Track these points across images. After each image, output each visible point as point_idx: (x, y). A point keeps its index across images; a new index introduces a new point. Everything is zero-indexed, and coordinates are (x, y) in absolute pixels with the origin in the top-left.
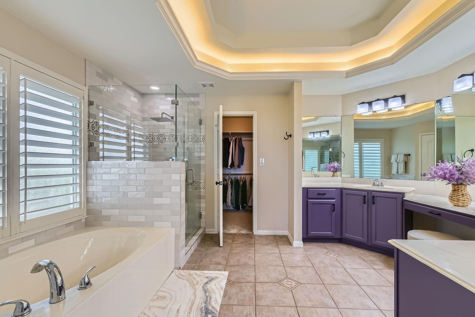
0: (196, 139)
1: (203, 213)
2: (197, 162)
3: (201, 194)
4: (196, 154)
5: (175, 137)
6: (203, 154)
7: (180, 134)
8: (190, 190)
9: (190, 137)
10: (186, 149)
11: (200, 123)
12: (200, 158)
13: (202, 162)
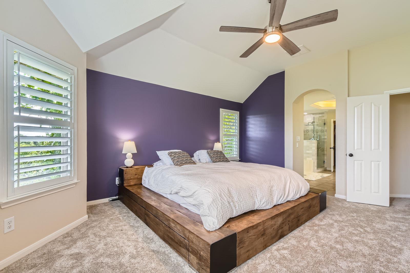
0: (322, 131)
1: (326, 161)
2: (323, 140)
3: (325, 153)
4: (323, 137)
5: (313, 131)
6: (326, 137)
7: (315, 129)
8: (320, 151)
9: (320, 130)
10: (318, 135)
11: (325, 124)
12: (324, 139)
13: (325, 140)
